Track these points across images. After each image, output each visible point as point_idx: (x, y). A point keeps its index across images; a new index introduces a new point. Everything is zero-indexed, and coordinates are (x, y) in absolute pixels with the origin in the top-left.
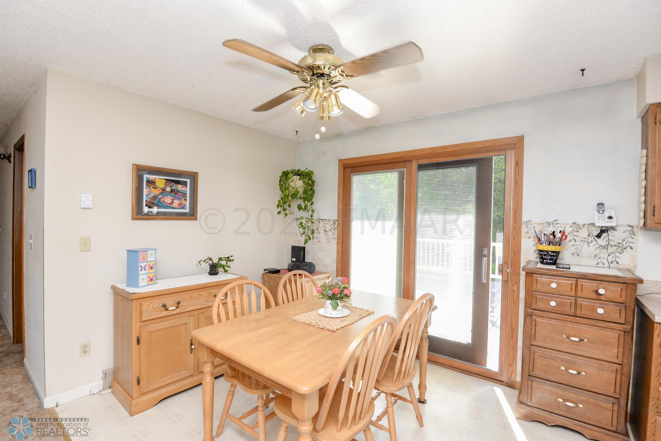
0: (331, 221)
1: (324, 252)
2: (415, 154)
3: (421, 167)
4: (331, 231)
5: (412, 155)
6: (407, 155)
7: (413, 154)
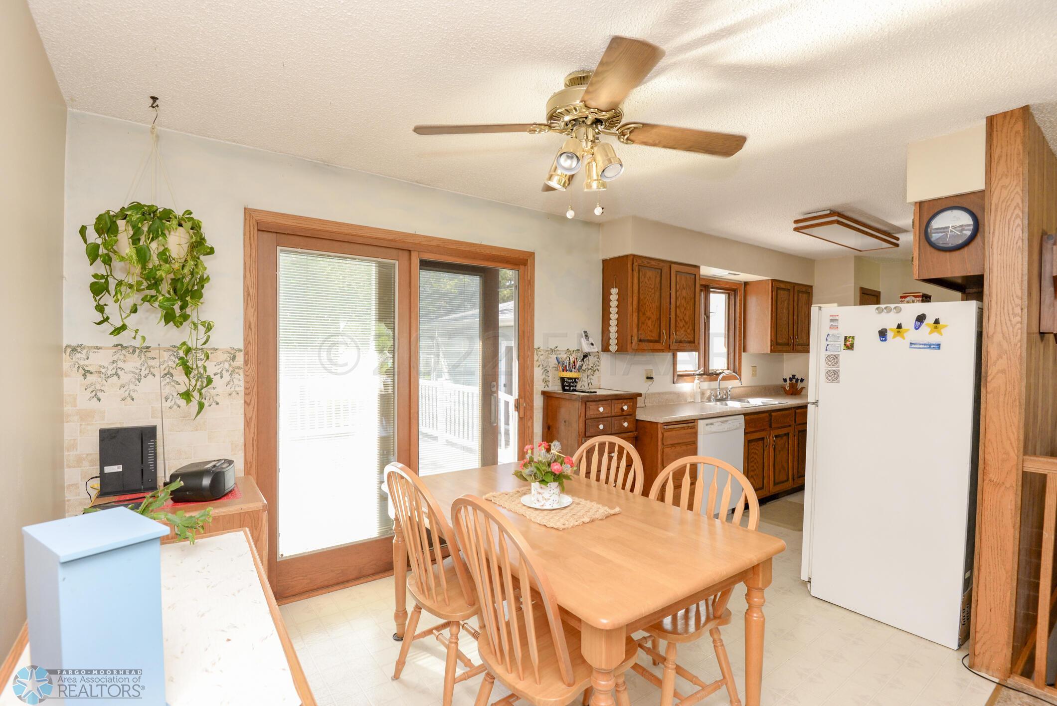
0: (219, 353)
1: (197, 430)
2: (417, 242)
3: (426, 265)
4: (221, 377)
5: (412, 241)
6: (405, 240)
7: (414, 240)
